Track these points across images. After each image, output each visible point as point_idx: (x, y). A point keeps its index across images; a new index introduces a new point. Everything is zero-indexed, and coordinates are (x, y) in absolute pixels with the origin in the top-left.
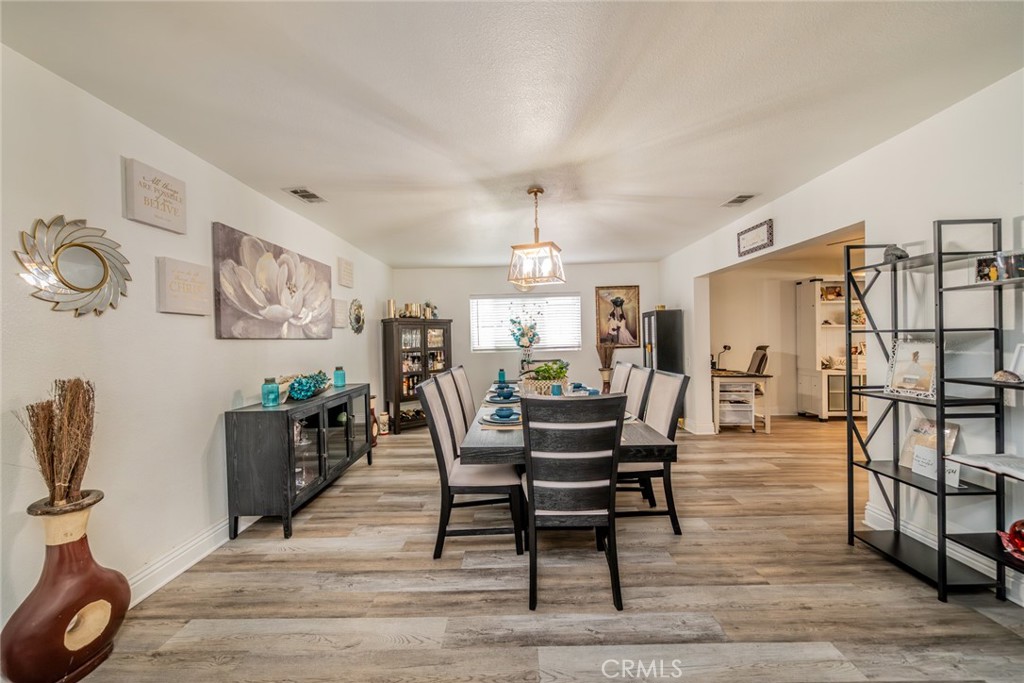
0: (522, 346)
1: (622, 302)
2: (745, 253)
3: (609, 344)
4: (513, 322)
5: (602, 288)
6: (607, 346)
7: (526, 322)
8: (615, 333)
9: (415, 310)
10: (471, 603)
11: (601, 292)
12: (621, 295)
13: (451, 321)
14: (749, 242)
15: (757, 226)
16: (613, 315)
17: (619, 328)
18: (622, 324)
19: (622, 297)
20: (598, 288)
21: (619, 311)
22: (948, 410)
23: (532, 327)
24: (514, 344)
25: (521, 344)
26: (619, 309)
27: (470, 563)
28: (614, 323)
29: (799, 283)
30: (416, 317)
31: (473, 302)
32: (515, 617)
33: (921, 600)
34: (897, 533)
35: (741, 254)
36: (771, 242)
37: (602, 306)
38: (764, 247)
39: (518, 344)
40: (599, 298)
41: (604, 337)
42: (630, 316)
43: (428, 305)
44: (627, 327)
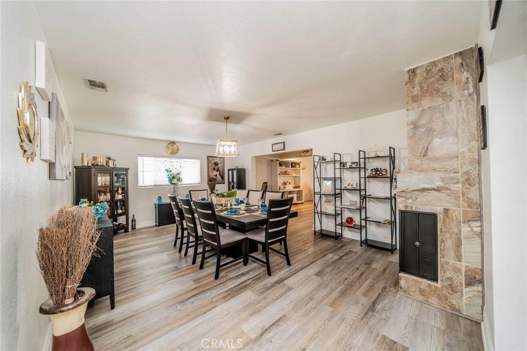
0: (173, 184)
1: (218, 163)
2: (275, 151)
3: (213, 182)
4: (167, 171)
5: (210, 157)
6: (212, 182)
7: (174, 172)
8: (215, 177)
9: (101, 161)
10: (250, 283)
11: (210, 158)
12: (217, 160)
13: (129, 169)
14: (276, 147)
15: (280, 143)
16: (214, 169)
17: (217, 175)
18: (218, 173)
19: (218, 162)
20: (208, 157)
21: (216, 167)
22: (337, 196)
23: (178, 174)
24: (169, 183)
25: (173, 182)
26: (216, 166)
27: (232, 275)
28: (215, 173)
29: (272, 161)
30: (103, 166)
31: (140, 159)
32: (268, 280)
33: (333, 241)
34: (321, 230)
35: (273, 151)
36: (284, 149)
37: (210, 165)
38: (282, 150)
39: (171, 183)
40: (209, 161)
41: (211, 179)
42: (221, 169)
43: (109, 159)
44: (220, 174)
